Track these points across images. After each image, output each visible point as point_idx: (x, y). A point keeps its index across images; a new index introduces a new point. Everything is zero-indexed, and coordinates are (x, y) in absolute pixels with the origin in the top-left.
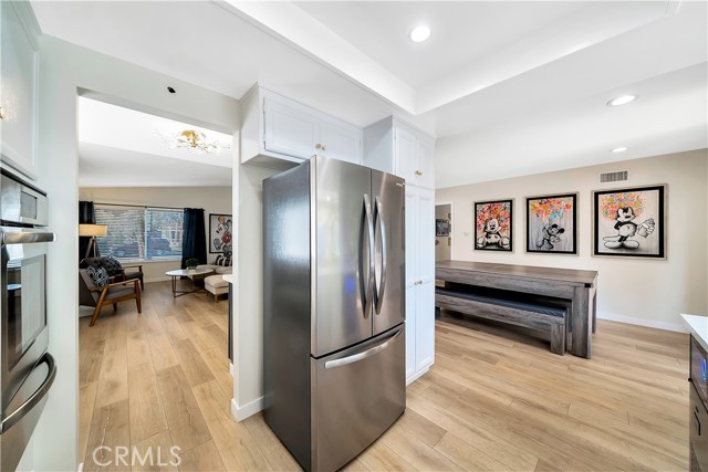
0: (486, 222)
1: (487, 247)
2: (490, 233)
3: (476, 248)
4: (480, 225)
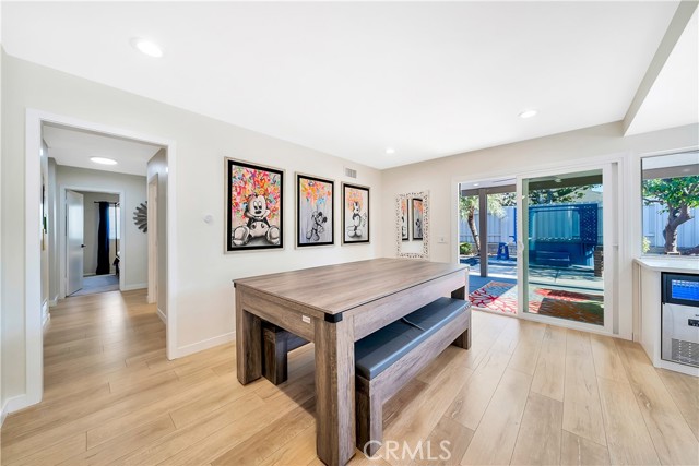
1: (248, 243)
2: (255, 220)
3: (230, 248)
4: (237, 204)
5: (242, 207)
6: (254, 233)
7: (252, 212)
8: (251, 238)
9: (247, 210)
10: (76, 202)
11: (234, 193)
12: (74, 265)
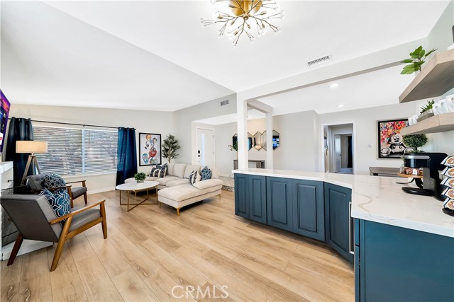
0: (390, 136)
1: (391, 156)
2: (394, 145)
3: (380, 157)
4: (383, 139)
5: (387, 140)
6: (393, 151)
7: (393, 141)
8: (392, 153)
9: (390, 140)
10: (338, 138)
11: (382, 134)
12: (337, 162)
